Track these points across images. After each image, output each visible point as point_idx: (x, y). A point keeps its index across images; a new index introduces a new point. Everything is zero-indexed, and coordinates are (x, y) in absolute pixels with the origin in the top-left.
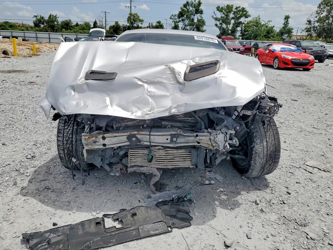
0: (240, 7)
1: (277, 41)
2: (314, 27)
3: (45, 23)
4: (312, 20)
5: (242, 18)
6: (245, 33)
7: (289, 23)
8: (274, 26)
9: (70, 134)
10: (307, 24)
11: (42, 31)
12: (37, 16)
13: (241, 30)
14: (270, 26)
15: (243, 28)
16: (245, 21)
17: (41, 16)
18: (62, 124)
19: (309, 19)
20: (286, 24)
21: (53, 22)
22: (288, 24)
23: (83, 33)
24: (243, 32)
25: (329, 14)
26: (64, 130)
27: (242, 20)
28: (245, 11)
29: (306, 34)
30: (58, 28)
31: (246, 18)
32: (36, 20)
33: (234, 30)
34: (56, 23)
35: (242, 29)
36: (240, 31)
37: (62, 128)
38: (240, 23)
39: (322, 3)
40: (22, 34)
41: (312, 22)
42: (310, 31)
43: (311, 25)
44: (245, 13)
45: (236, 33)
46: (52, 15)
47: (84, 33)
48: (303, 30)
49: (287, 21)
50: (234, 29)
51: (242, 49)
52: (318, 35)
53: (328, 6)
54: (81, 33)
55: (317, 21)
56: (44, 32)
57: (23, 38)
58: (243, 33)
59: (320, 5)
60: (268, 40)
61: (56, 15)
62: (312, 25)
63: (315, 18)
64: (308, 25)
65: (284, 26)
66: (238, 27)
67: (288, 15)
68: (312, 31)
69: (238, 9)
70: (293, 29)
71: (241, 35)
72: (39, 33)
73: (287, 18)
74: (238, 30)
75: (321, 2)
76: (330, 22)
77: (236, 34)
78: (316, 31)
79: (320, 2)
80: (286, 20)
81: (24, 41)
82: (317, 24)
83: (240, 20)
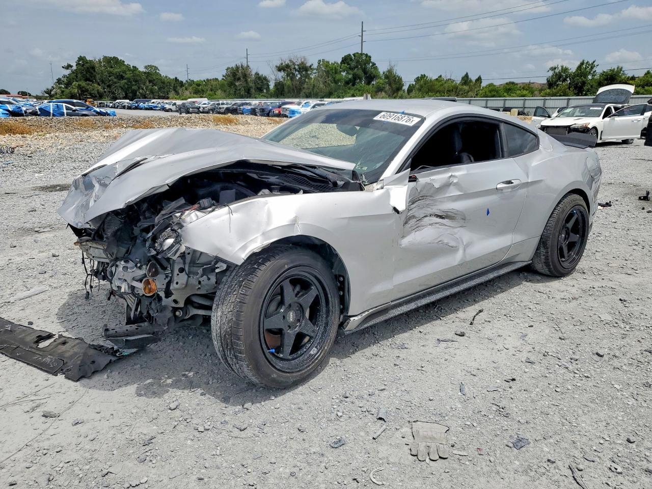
3: (568, 79)
11: (557, 95)
12: (555, 68)
17: (562, 67)
21: (585, 75)
23: (641, 94)
30: (592, 86)
32: (552, 76)
34: (590, 77)
40: (520, 103)
46: (585, 62)
47: (645, 93)
54: (638, 94)
56: (560, 96)
57: (521, 110)
61: (594, 62)
72: (550, 99)
81: (521, 115)
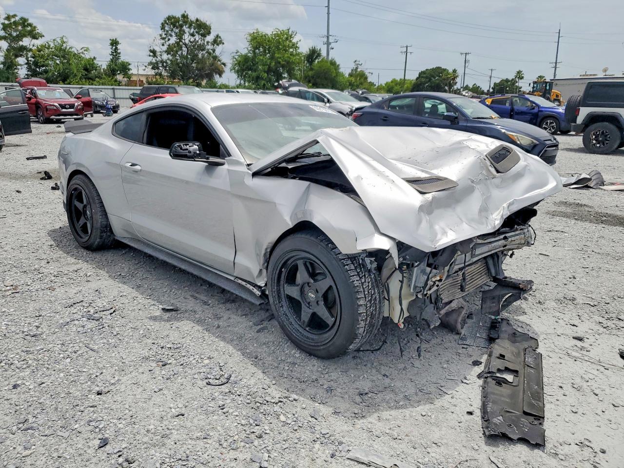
0: (14, 16)
1: (109, 85)
2: (162, 62)
4: (157, 49)
5: (24, 39)
6: (38, 69)
7: (119, 53)
8: (95, 58)
9: (371, 289)
10: (150, 56)
13: (26, 64)
14: (88, 57)
15: (30, 59)
16: (34, 46)
18: (355, 276)
19: (152, 49)
20: (115, 54)
22: (120, 55)
24: (33, 67)
25: (180, 41)
26: (362, 285)
27: (26, 42)
28: (30, 25)
29: (153, 72)
31: (33, 40)
33: (10, 62)
35: (28, 61)
36: (26, 66)
37: (360, 283)
38: (23, 48)
39: (165, 21)
41: (158, 54)
42: (158, 68)
43: (157, 58)
44: (29, 28)
45: (16, 69)
48: (146, 67)
49: (116, 48)
50: (12, 62)
51: (79, 105)
52: (171, 75)
53: (177, 28)
55: (166, 52)
58: (34, 69)
59: (163, 24)
60: (92, 84)
62: (159, 58)
63: (162, 47)
64: (151, 58)
65: (113, 58)
66: (20, 58)
67: (116, 39)
68: (161, 68)
69: (13, 20)
70: (129, 64)
71: (29, 73)
73: (114, 43)
74: (20, 63)
75: (164, 19)
76: (185, 53)
77: (16, 71)
78: (167, 68)
79: (162, 21)
80: (114, 47)
82: (165, 57)
83: (21, 43)
